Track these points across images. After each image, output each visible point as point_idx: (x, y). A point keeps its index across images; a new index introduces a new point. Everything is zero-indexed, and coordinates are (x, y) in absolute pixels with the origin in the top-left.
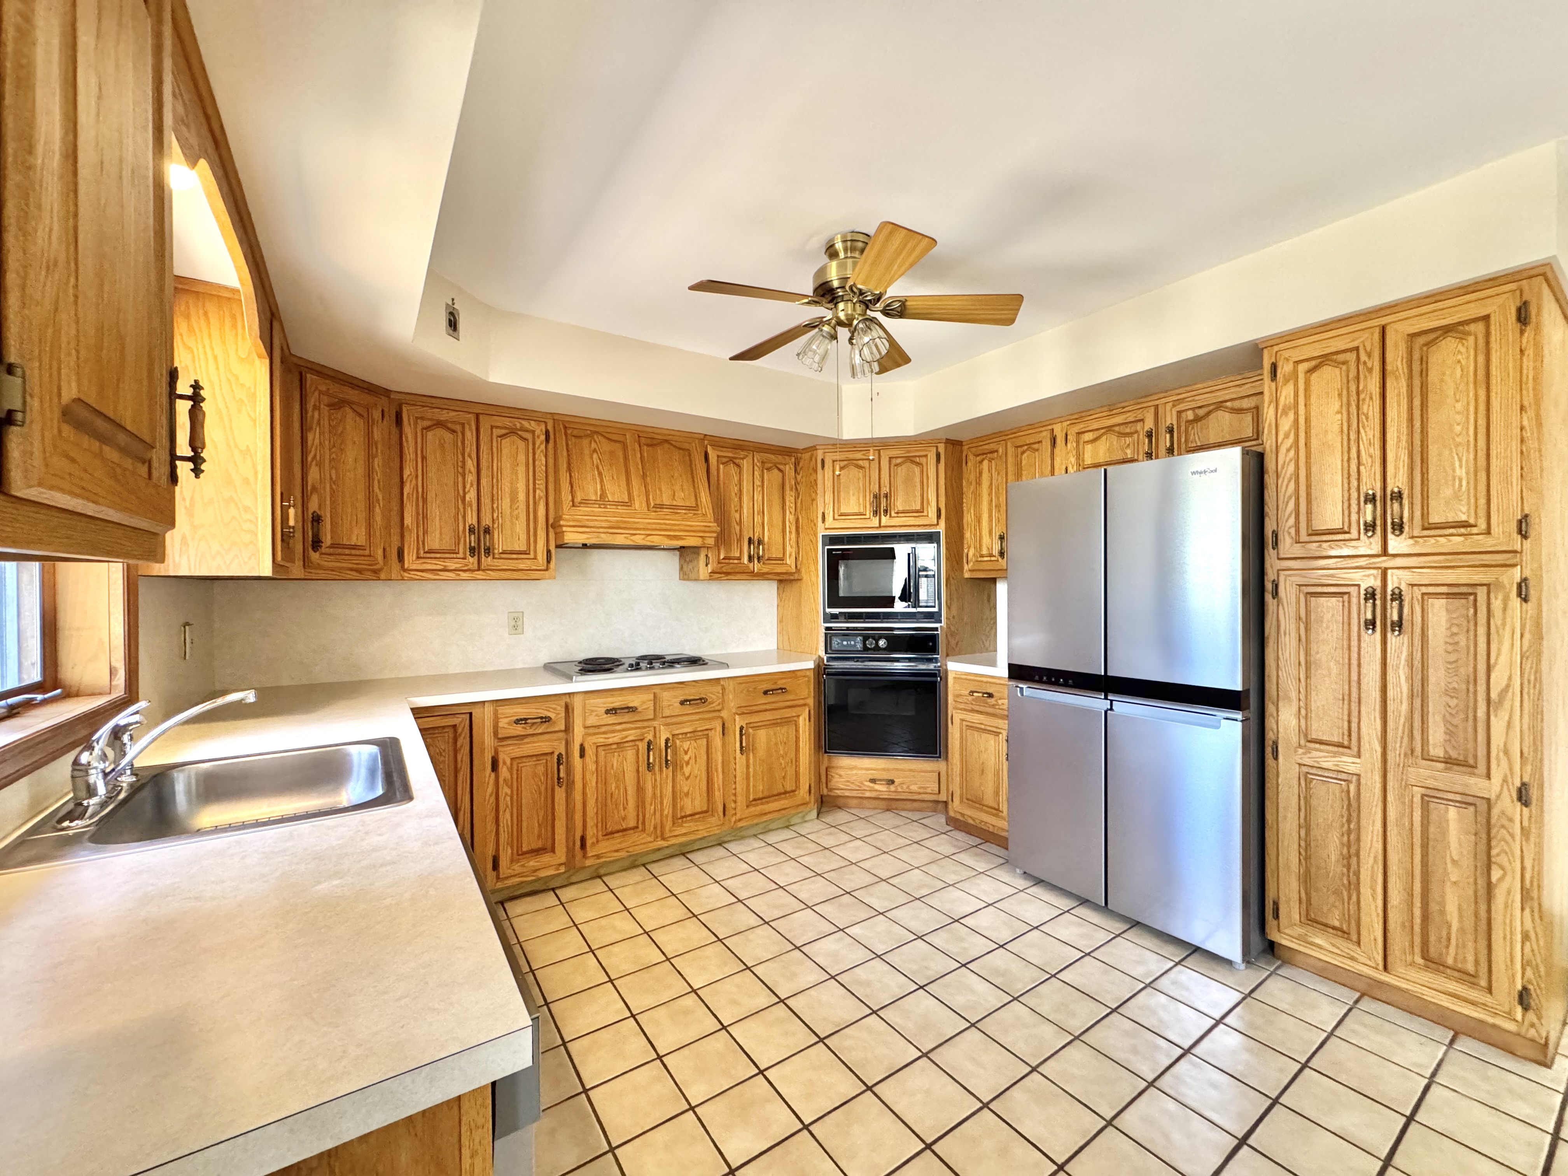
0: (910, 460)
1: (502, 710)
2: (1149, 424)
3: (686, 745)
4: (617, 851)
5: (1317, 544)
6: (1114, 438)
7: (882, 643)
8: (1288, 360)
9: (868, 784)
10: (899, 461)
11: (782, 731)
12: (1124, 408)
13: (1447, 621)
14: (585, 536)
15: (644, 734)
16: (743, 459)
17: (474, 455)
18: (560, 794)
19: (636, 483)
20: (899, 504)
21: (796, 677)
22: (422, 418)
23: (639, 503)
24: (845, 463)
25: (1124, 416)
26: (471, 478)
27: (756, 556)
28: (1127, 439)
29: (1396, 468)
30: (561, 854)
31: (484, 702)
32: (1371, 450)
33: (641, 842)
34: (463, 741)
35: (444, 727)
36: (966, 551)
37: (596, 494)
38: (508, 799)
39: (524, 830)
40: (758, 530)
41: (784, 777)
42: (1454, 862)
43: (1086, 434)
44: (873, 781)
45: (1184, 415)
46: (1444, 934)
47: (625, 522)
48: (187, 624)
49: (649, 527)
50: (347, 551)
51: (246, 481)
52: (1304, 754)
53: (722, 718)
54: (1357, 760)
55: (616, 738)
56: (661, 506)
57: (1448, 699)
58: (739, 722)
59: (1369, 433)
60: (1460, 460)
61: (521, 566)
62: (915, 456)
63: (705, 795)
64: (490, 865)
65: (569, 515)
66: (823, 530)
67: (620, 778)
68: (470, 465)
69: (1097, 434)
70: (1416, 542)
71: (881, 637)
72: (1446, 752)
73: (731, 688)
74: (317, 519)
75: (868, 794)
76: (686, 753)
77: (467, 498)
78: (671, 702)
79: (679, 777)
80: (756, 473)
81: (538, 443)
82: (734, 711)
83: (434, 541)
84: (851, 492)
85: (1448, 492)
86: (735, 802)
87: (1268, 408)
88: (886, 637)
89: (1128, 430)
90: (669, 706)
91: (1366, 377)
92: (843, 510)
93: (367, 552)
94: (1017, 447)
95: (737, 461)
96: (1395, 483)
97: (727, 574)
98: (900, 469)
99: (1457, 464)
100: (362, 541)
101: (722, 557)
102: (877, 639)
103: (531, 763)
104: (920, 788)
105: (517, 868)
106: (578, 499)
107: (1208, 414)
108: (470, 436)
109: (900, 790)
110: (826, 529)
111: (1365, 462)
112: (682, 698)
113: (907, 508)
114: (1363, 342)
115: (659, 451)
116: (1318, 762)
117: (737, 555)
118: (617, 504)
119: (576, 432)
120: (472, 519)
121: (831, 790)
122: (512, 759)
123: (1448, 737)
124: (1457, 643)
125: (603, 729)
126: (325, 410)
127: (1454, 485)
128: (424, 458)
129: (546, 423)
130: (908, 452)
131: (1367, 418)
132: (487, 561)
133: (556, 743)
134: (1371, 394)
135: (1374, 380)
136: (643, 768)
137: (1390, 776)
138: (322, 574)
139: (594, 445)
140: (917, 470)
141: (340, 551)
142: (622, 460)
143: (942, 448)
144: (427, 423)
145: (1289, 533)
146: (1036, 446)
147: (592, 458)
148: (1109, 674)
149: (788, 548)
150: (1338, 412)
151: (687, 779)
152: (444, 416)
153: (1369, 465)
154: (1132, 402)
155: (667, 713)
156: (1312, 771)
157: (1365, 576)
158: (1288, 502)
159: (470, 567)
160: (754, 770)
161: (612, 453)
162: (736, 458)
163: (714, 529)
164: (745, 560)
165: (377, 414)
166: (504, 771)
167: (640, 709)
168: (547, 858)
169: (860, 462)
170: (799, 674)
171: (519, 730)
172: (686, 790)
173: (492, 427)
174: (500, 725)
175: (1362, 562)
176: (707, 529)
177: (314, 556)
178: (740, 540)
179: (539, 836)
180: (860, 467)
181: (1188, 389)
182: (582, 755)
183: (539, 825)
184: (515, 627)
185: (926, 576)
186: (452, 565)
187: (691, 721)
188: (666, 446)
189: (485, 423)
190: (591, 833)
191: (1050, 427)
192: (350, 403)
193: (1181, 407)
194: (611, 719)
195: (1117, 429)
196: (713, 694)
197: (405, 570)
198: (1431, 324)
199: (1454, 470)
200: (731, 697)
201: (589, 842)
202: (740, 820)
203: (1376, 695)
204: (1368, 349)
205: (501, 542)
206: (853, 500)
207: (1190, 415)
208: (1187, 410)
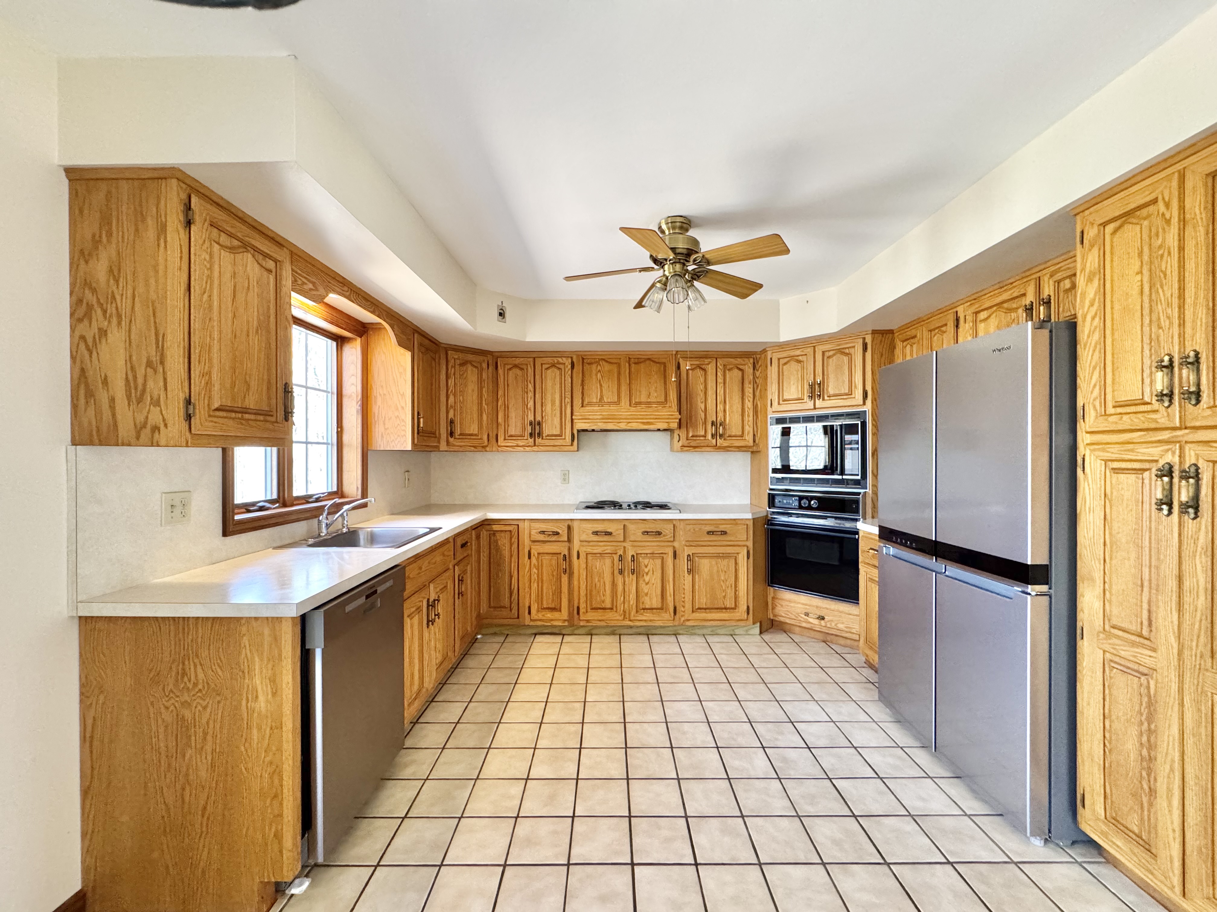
0: (841, 352)
1: (534, 525)
2: (1030, 298)
3: (646, 561)
4: (600, 621)
5: (1122, 416)
6: (1003, 315)
7: (814, 503)
8: (1093, 224)
9: (803, 616)
10: (831, 353)
11: (724, 563)
12: (1012, 283)
14: (589, 425)
15: (616, 550)
16: (708, 364)
17: (532, 382)
18: (565, 579)
19: (624, 388)
20: (831, 389)
21: (737, 524)
22: (507, 364)
23: (625, 401)
24: (788, 359)
25: (1010, 292)
26: (531, 394)
27: (717, 434)
28: (1012, 314)
29: (1192, 329)
30: (565, 614)
31: (524, 520)
32: (1169, 311)
33: (614, 618)
34: (515, 540)
35: (506, 531)
37: (597, 398)
38: (536, 576)
39: (544, 595)
40: (720, 415)
41: (724, 597)
43: (982, 313)
44: (807, 614)
45: (1062, 284)
47: (615, 415)
48: (408, 471)
49: (628, 417)
50: (469, 437)
51: (403, 408)
52: (1105, 639)
53: (674, 547)
54: (1154, 654)
55: (599, 550)
56: (640, 403)
58: (688, 551)
59: (1166, 292)
61: (556, 444)
62: (845, 348)
63: (660, 597)
64: (527, 612)
65: (579, 412)
66: (771, 413)
67: (601, 575)
68: (531, 387)
69: (989, 312)
70: (1214, 412)
71: (813, 498)
73: (682, 527)
74: (452, 422)
75: (804, 625)
76: (646, 567)
77: (529, 406)
78: (635, 532)
79: (641, 582)
80: (719, 374)
81: (567, 370)
82: (684, 543)
83: (512, 431)
84: (792, 383)
86: (684, 607)
88: (818, 499)
89: (1013, 306)
90: (634, 534)
91: (1164, 229)
92: (786, 396)
93: (479, 437)
94: (931, 331)
95: (703, 367)
96: (1192, 345)
97: (695, 447)
98: (832, 360)
100: (476, 432)
101: (690, 435)
102: (810, 500)
103: (547, 557)
104: (846, 627)
105: (540, 616)
106: (585, 403)
108: (530, 371)
109: (829, 626)
110: (774, 412)
112: (644, 530)
113: (837, 392)
114: (1162, 192)
115: (642, 365)
116: (1120, 651)
117: (702, 433)
118: (610, 403)
119: (589, 361)
120: (531, 418)
121: (775, 616)
122: (539, 554)
125: (591, 544)
126: (457, 367)
128: (508, 385)
129: (572, 358)
130: (839, 345)
131: (1165, 275)
132: (539, 441)
133: (562, 548)
134: (1169, 248)
135: (1172, 230)
136: (616, 572)
138: (456, 448)
139: (599, 368)
140: (846, 359)
141: (464, 437)
142: (616, 375)
143: (869, 339)
144: (509, 367)
146: (944, 329)
147: (596, 375)
148: (938, 540)
149: (747, 428)
150: (1138, 273)
151: (647, 584)
152: (517, 361)
153: (1167, 326)
154: (1018, 277)
155: (632, 538)
156: (1113, 659)
157: (1164, 451)
158: (1093, 373)
159: (530, 444)
160: (699, 587)
161: (609, 371)
162: (702, 364)
163: (677, 416)
164: (709, 437)
165: (485, 365)
166: (534, 560)
167: (614, 534)
168: (556, 615)
169: (800, 358)
170: (739, 522)
171: (541, 537)
172: (646, 591)
173: (542, 364)
174: (532, 533)
175: (1163, 436)
176: (670, 417)
177: (451, 440)
178: (705, 423)
179: (553, 600)
180: (799, 362)
182: (578, 558)
183: (553, 594)
184: (564, 480)
185: (851, 449)
186: (521, 443)
187: (651, 545)
188: (648, 362)
189: (538, 362)
190: (582, 606)
191: (955, 310)
192: (470, 362)
193: (1059, 276)
194: (596, 538)
195: (1004, 305)
196: (667, 530)
197: (499, 446)
200: (681, 533)
201: (581, 611)
202: (688, 620)
204: (1167, 199)
205: (546, 431)
206: (793, 389)
207: (1067, 284)
208: (1064, 279)
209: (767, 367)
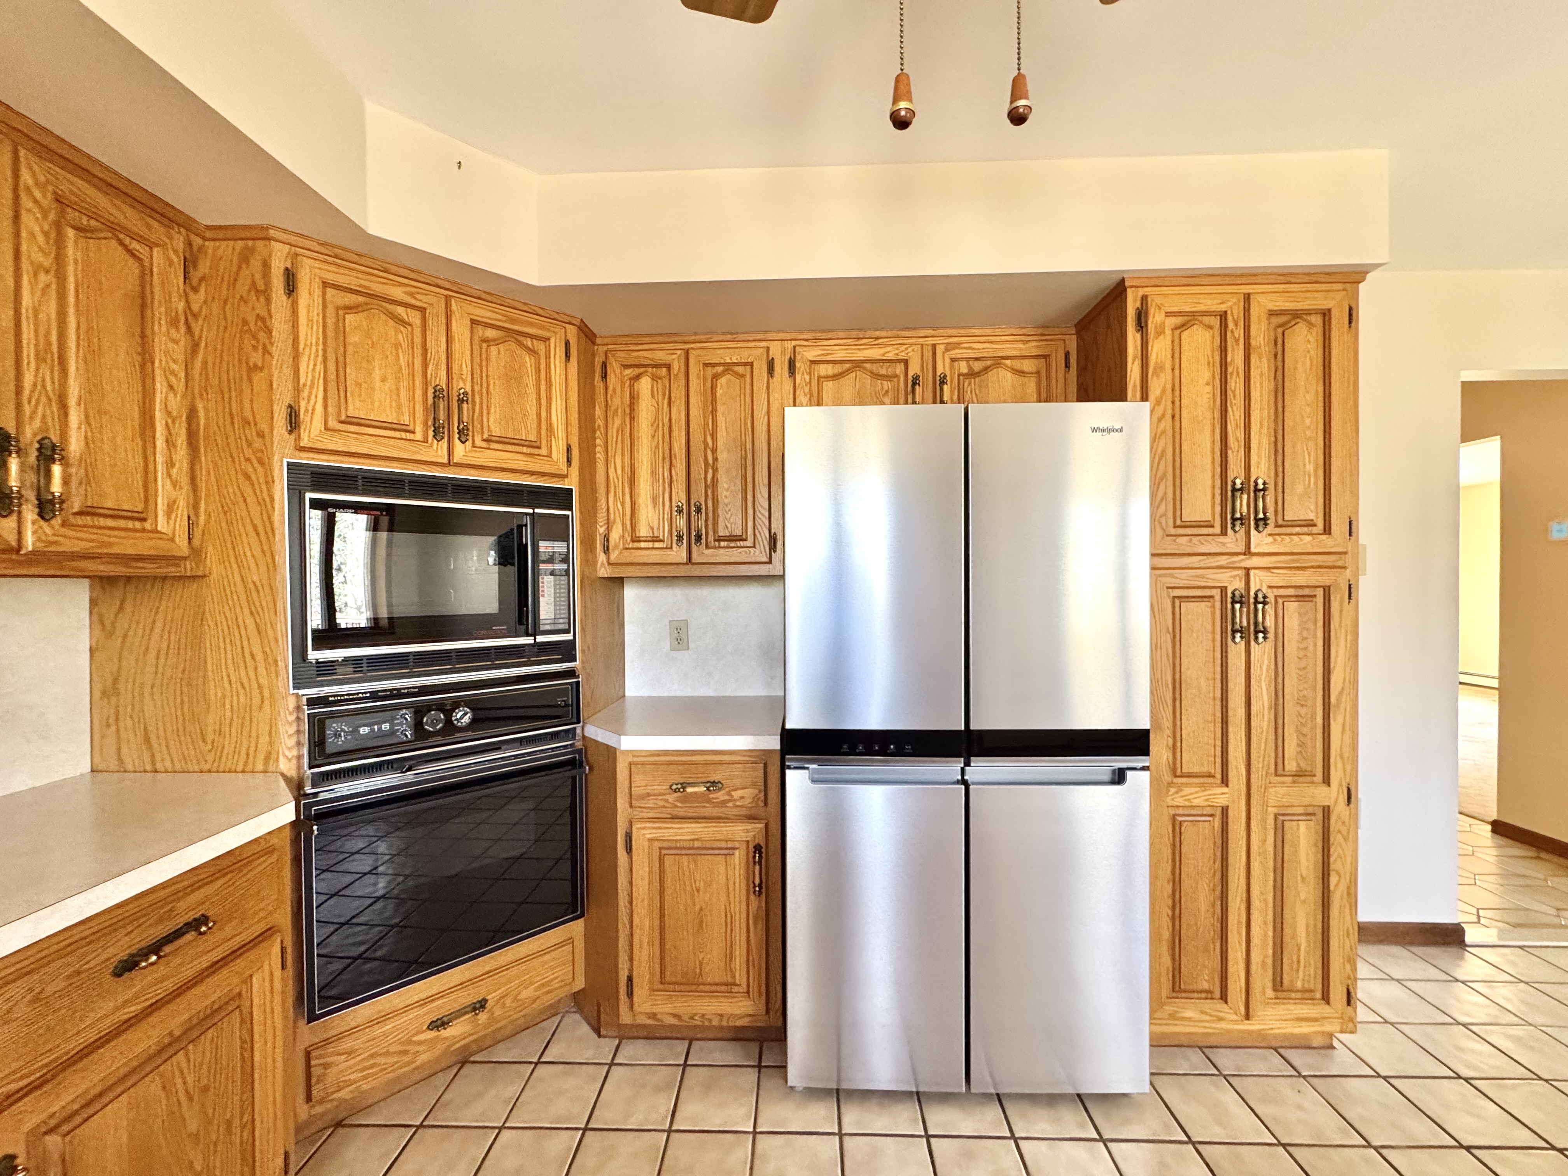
0: (517, 338)
2: (915, 368)
5: (1188, 538)
6: (868, 380)
7: (463, 717)
10: (492, 333)
12: (877, 338)
13: (1299, 625)
20: (493, 423)
21: (242, 866)
24: (361, 299)
25: (882, 351)
27: (31, 495)
29: (1259, 456)
32: (1238, 433)
36: (602, 530)
42: (1303, 878)
43: (822, 366)
44: (438, 1024)
46: (1295, 958)
52: (1177, 793)
54: (1225, 790)
57: (1299, 708)
59: (1236, 413)
60: (1309, 454)
66: (289, 449)
69: (838, 369)
70: (1275, 540)
71: (456, 704)
72: (1298, 765)
84: (377, 373)
85: (1300, 489)
87: (1133, 363)
88: (471, 704)
89: (883, 372)
91: (1233, 348)
92: (355, 409)
96: (1258, 473)
98: (494, 350)
99: (1307, 461)
102: (448, 709)
104: (539, 988)
107: (986, 369)
109: (496, 1013)
110: (303, 449)
111: (1232, 446)
113: (508, 434)
114: (1231, 307)
116: (1189, 800)
123: (1299, 749)
124: (1306, 648)
127: (1304, 480)
131: (1234, 396)
134: (1238, 369)
135: (1239, 353)
137: (1254, 801)
140: (528, 363)
145: (1160, 523)
146: (741, 371)
148: (972, 727)
149: (163, 486)
150: (1207, 384)
154: (890, 334)
156: (1181, 811)
157: (1231, 577)
158: (1159, 484)
170: (249, 853)
175: (1223, 561)
180: (399, 319)
181: (962, 332)
185: (552, 573)
191: (764, 344)
193: (955, 353)
195: (868, 366)
198: (1287, 304)
199: (1304, 465)
203: (1241, 712)
204: (1236, 316)
206: (380, 392)
207: (964, 368)
208: (962, 359)
209: (265, 293)
